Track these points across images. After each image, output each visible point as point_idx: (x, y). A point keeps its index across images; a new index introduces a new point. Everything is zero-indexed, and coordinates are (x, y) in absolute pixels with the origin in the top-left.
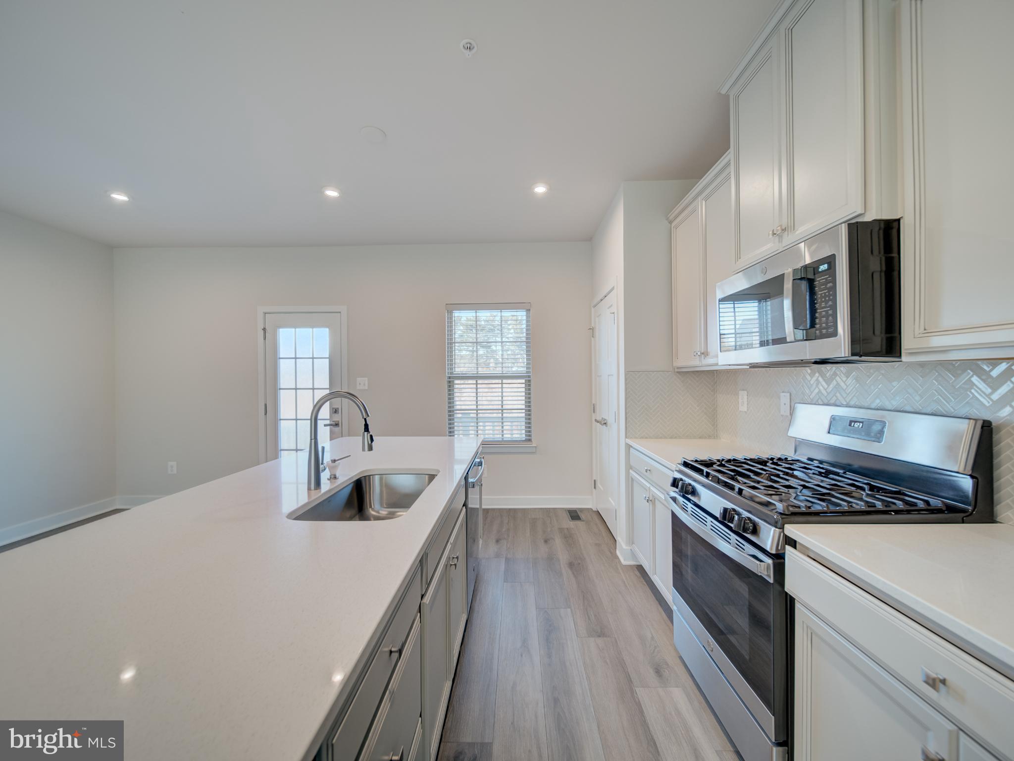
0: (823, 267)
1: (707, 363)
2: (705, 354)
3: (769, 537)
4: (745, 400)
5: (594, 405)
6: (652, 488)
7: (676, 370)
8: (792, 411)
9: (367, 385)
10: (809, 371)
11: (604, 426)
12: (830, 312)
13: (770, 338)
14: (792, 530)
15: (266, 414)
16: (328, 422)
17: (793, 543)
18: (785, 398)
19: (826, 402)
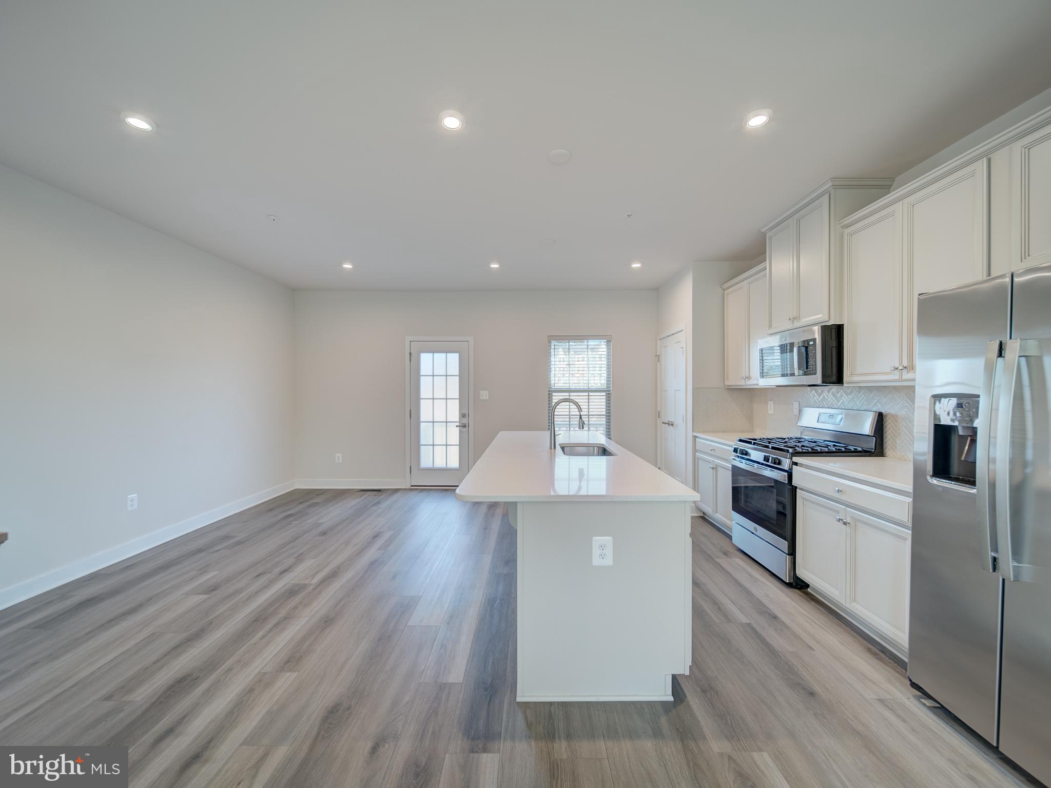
0: (811, 343)
1: (751, 383)
2: (749, 378)
3: (786, 463)
4: (772, 406)
5: (659, 412)
6: (715, 460)
7: (727, 387)
8: (800, 411)
9: (488, 396)
10: (809, 390)
11: (671, 426)
12: (814, 364)
13: (789, 372)
14: (795, 459)
15: (410, 418)
16: (458, 424)
17: (796, 464)
18: (796, 405)
19: (818, 406)
